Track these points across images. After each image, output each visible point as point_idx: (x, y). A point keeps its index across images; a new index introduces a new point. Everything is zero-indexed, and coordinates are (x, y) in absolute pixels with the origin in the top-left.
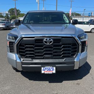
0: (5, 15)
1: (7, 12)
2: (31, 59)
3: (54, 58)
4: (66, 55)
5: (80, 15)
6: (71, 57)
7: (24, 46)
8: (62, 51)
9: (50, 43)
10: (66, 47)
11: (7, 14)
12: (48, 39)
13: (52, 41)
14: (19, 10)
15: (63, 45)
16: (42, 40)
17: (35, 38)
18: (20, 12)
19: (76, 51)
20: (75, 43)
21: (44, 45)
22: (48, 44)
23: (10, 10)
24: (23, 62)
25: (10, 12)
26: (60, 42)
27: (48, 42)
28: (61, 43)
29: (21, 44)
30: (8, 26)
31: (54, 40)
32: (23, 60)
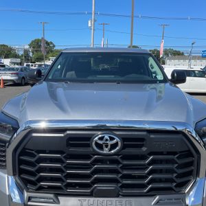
0: (21, 53)
1: (27, 47)
2: (52, 196)
3: (125, 196)
4: (162, 185)
5: (183, 54)
6: (177, 193)
7: (34, 156)
8: (150, 173)
9: (110, 150)
10: (161, 162)
11: (26, 51)
12: (107, 137)
13: (117, 143)
14: (52, 43)
15: (150, 154)
16: (89, 138)
17: (68, 132)
18: (54, 46)
19: (190, 173)
20: (189, 151)
21: (94, 155)
22: (106, 151)
23: (33, 42)
24: (29, 203)
25: (33, 47)
26: (142, 146)
27: (107, 146)
28: (144, 149)
29: (24, 149)
30: (23, 78)
31: (124, 139)
32: (30, 199)
